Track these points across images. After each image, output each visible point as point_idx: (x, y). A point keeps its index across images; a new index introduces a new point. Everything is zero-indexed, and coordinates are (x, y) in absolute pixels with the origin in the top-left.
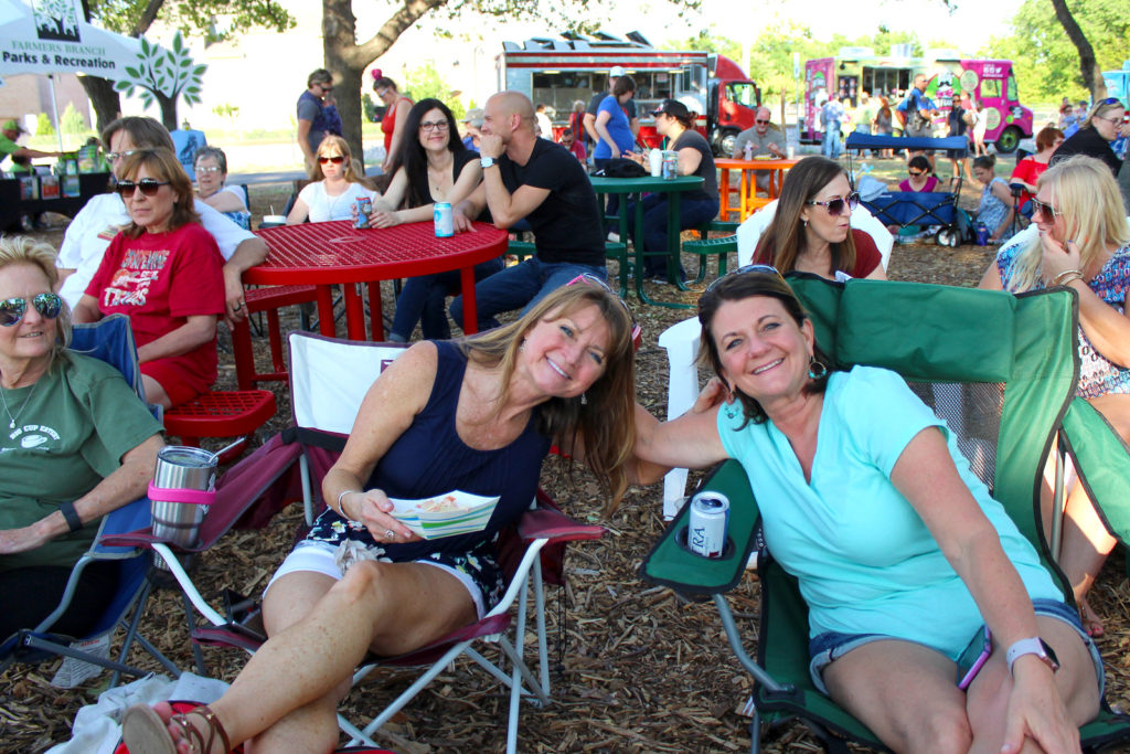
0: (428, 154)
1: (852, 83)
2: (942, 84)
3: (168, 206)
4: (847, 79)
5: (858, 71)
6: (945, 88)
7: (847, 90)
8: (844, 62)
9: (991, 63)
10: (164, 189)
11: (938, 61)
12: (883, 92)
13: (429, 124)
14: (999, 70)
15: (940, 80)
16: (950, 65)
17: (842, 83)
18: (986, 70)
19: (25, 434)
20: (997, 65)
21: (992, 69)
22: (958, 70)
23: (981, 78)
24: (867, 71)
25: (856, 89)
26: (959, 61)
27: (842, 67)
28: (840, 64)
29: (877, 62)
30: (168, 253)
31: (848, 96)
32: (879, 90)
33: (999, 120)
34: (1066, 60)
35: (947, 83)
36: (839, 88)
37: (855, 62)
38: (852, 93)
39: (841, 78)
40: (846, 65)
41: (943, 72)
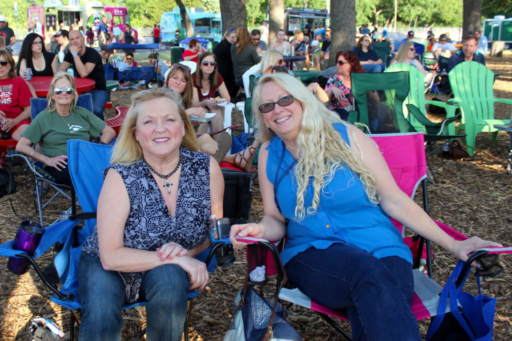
0: (33, 53)
1: (53, 19)
2: (96, 18)
3: (8, 71)
4: (50, 17)
5: (55, 13)
6: (97, 21)
7: (51, 22)
8: (48, 8)
9: (117, 8)
10: (8, 64)
11: (93, 8)
12: (68, 23)
13: (36, 43)
14: (121, 12)
15: (95, 16)
16: (99, 9)
17: (48, 19)
18: (115, 11)
19: (75, 127)
20: (120, 9)
21: (118, 11)
22: (103, 12)
23: (113, 15)
24: (60, 12)
25: (55, 21)
26: (103, 8)
27: (48, 11)
28: (47, 9)
29: (64, 9)
30: (12, 85)
31: (51, 25)
32: (66, 22)
34: (135, 5)
35: (98, 18)
36: (47, 21)
37: (54, 8)
38: (53, 23)
39: (47, 16)
40: (50, 10)
41: (95, 13)
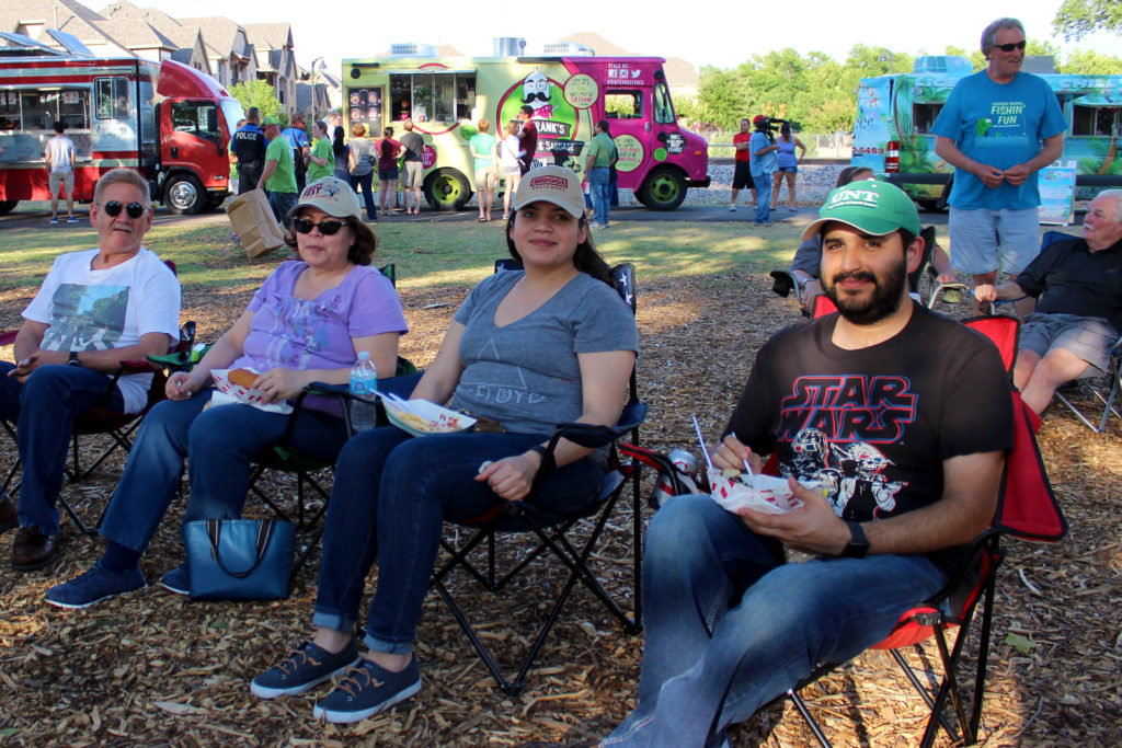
1: (372, 98)
9: (621, 60)
14: (636, 73)
18: (611, 73)
20: (633, 63)
21: (624, 73)
22: (562, 73)
23: (604, 88)
33: (640, 156)
